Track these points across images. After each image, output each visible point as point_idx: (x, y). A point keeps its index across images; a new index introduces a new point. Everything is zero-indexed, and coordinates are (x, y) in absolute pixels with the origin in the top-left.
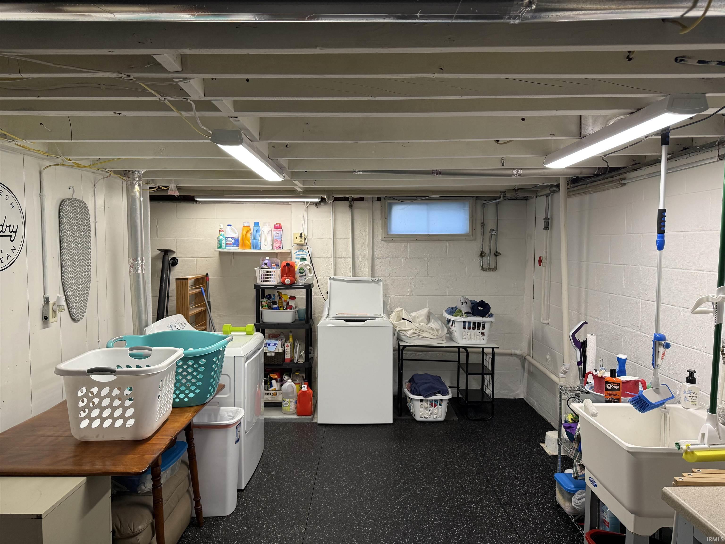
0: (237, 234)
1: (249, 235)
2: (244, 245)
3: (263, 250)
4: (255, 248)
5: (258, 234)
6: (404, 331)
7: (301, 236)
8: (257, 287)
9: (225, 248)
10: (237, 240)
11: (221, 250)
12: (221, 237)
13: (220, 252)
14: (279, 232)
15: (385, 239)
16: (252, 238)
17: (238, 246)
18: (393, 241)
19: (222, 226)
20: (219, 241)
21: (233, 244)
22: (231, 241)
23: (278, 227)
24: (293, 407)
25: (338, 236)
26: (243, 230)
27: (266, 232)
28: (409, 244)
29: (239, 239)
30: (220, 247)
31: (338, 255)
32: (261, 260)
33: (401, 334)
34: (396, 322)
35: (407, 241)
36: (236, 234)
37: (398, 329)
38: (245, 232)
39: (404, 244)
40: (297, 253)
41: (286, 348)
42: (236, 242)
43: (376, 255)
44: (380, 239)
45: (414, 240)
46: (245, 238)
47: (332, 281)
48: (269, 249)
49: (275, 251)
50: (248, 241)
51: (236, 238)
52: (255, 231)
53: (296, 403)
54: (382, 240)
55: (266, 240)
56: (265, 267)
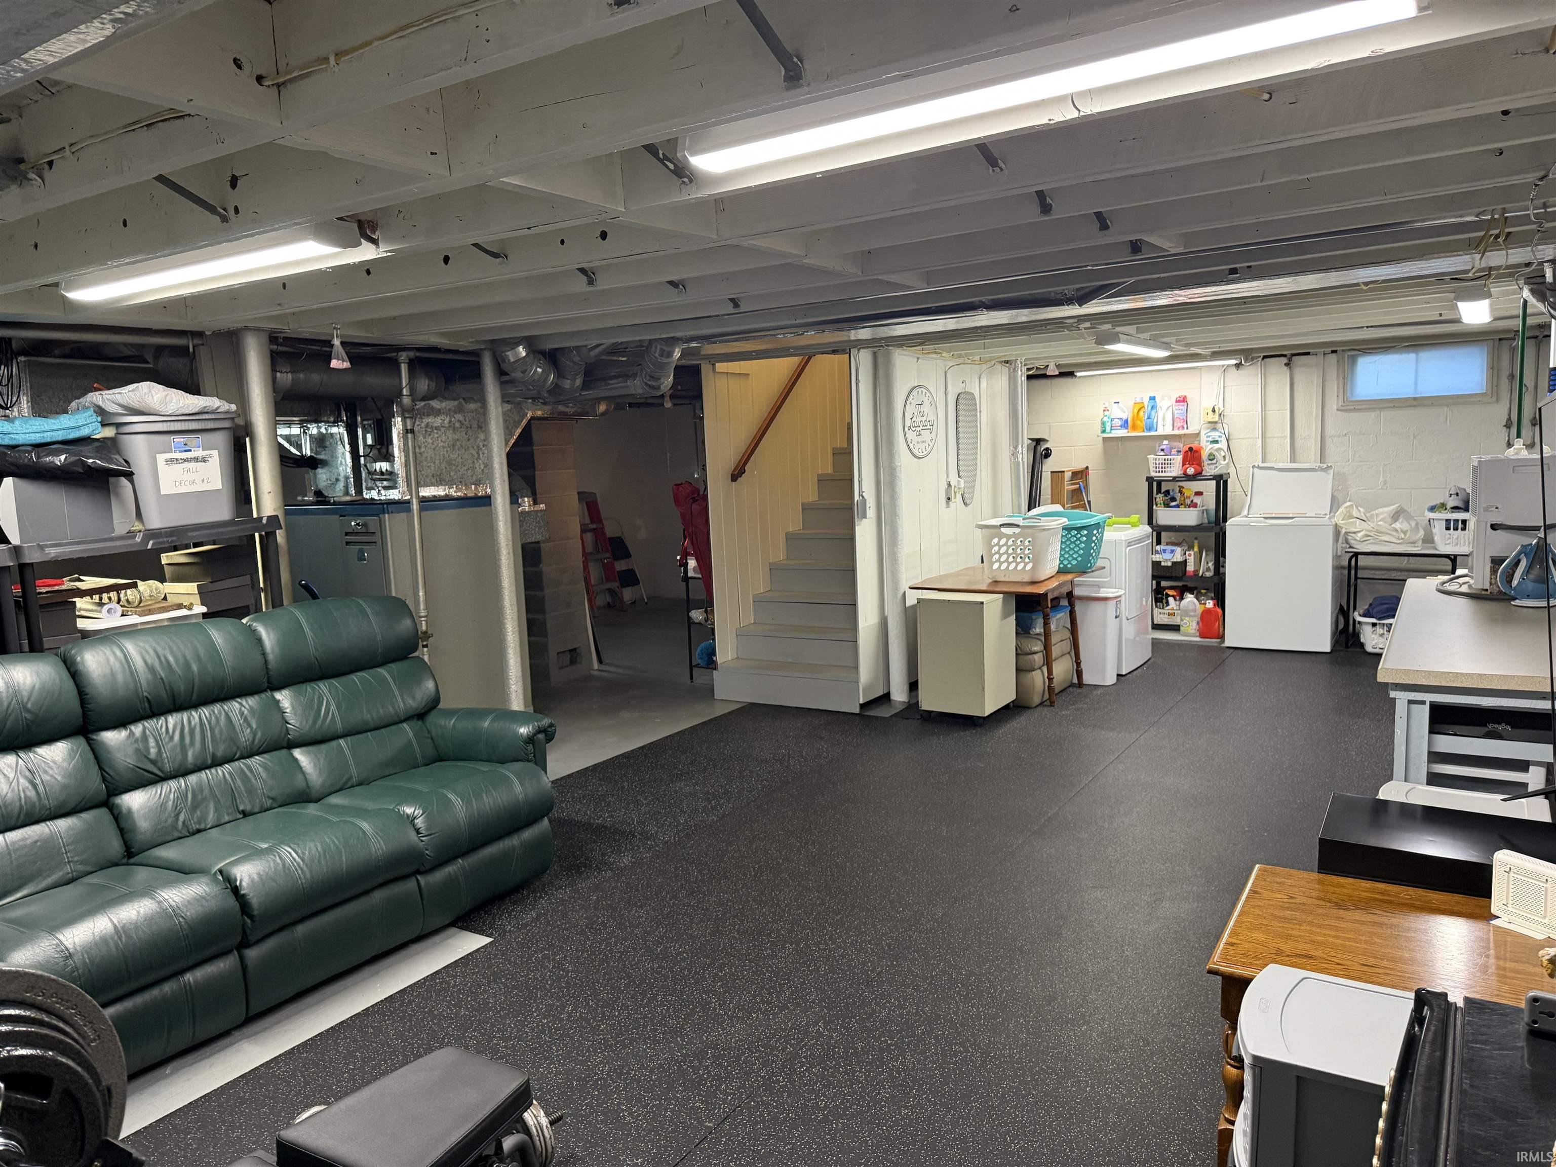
0: (1126, 414)
1: (1141, 413)
2: (1134, 428)
3: (1160, 432)
4: (1150, 430)
5: (1153, 413)
6: (1354, 533)
7: (1214, 411)
8: (1150, 480)
9: (1110, 433)
10: (1126, 421)
11: (1105, 435)
12: (1105, 419)
13: (1104, 438)
14: (1183, 407)
15: (1341, 408)
16: (1146, 417)
17: (1127, 428)
18: (1355, 410)
19: (1107, 405)
20: (1103, 424)
21: (1121, 426)
22: (1118, 423)
23: (1183, 400)
24: (1194, 627)
25: (1270, 406)
26: (1134, 408)
27: (1164, 409)
28: (1382, 413)
29: (1129, 420)
30: (1104, 431)
31: (1269, 435)
32: (1157, 445)
33: (1349, 537)
34: (1342, 520)
35: (1381, 409)
36: (1125, 412)
37: (1343, 531)
38: (1136, 411)
39: (1373, 414)
40: (1209, 434)
41: (1188, 557)
42: (1125, 424)
43: (1329, 431)
44: (1335, 407)
45: (1389, 407)
46: (1136, 417)
47: (1256, 469)
48: (1168, 430)
49: (1176, 432)
50: (1141, 421)
51: (1125, 418)
52: (1150, 408)
53: (1198, 623)
54: (1338, 410)
55: (1164, 419)
56: (1162, 453)
